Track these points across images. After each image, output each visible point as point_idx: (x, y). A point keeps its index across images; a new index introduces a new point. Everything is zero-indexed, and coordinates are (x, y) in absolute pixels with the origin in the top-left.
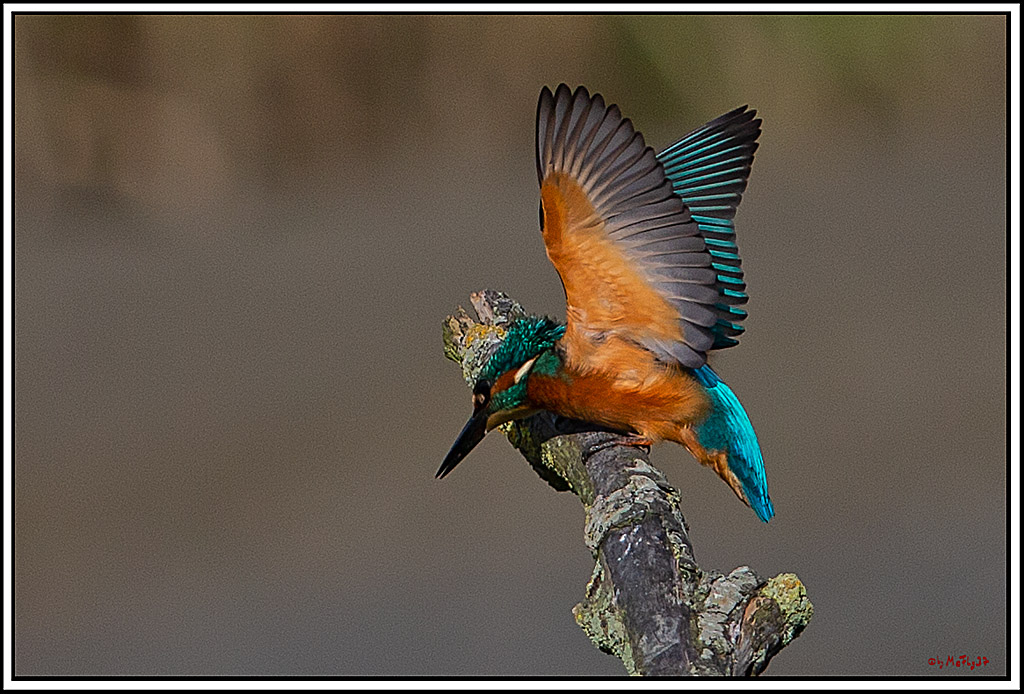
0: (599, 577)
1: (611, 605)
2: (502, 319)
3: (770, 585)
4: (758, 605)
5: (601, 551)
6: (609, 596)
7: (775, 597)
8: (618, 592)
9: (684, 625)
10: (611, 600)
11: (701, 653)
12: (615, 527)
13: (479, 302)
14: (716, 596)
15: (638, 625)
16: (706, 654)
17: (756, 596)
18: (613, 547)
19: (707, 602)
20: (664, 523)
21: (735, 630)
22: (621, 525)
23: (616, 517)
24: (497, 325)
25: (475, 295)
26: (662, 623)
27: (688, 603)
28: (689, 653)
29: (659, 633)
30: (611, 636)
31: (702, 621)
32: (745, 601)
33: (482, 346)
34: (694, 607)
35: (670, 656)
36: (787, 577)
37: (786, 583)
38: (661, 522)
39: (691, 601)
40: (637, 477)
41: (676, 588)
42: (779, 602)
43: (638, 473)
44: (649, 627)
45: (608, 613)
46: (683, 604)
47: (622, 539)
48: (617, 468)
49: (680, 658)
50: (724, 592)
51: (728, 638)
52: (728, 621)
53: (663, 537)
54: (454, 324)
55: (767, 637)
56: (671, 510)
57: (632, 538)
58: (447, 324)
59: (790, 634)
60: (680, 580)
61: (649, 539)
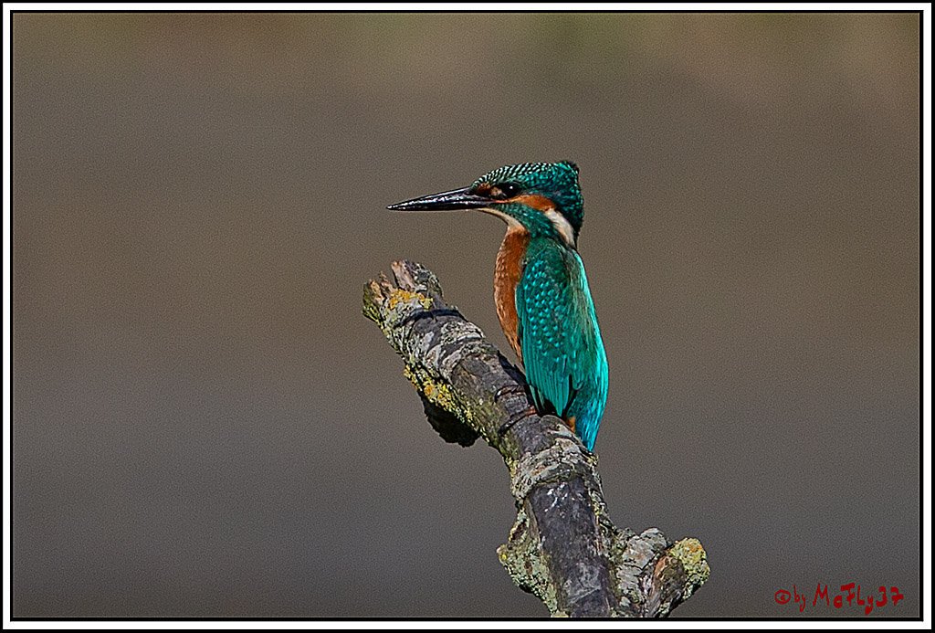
0: (523, 523)
1: (536, 550)
2: (422, 287)
3: (677, 546)
4: (667, 563)
5: (528, 501)
6: (534, 542)
7: (680, 558)
8: (544, 539)
9: (604, 574)
10: (537, 545)
11: (620, 600)
12: (543, 481)
13: (399, 270)
14: (632, 551)
15: (561, 570)
16: (625, 602)
17: (665, 555)
18: (541, 498)
19: (624, 556)
20: (587, 483)
21: (648, 584)
22: (548, 480)
23: (544, 473)
24: (418, 292)
25: (396, 264)
26: (585, 570)
27: (607, 555)
28: (609, 600)
29: (583, 579)
30: (534, 576)
31: (620, 572)
32: (656, 558)
33: (405, 310)
34: (612, 559)
35: (593, 600)
36: (692, 541)
37: (691, 547)
38: (584, 481)
39: (609, 554)
40: (563, 440)
41: (597, 541)
42: (684, 562)
43: (562, 437)
44: (573, 572)
45: (532, 557)
46: (603, 556)
47: (550, 493)
48: (542, 430)
49: (601, 603)
50: (639, 548)
51: (642, 590)
52: (643, 574)
53: (585, 495)
54: (375, 287)
55: (672, 592)
56: (591, 472)
57: (559, 493)
58: (369, 286)
59: (690, 591)
60: (600, 534)
61: (574, 495)
